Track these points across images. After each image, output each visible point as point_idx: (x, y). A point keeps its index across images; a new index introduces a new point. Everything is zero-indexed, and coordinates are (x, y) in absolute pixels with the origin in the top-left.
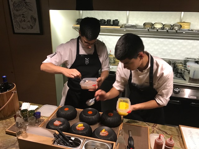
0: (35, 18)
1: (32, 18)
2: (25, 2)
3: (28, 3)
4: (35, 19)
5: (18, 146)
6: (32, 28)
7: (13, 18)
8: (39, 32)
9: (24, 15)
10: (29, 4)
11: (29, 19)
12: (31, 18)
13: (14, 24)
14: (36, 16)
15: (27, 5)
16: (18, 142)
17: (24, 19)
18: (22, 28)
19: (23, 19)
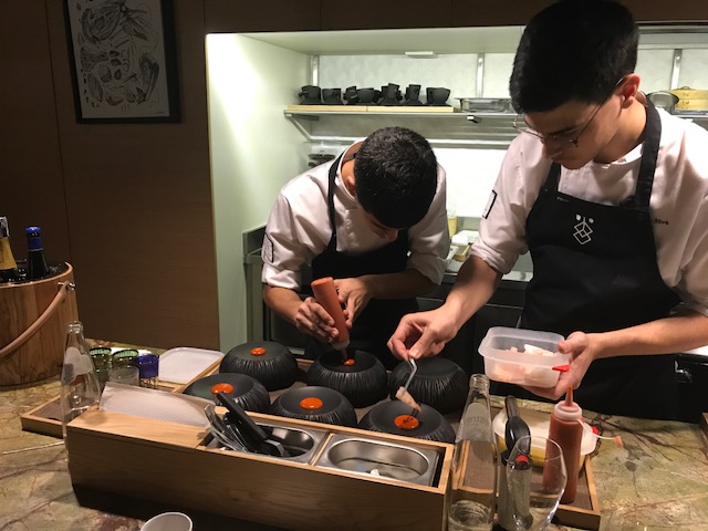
0: (153, 62)
1: (146, 64)
2: (124, 9)
3: (134, 11)
4: (155, 68)
5: (66, 467)
6: (143, 97)
7: (79, 66)
8: (167, 114)
9: (118, 54)
10: (138, 14)
11: (135, 68)
12: (142, 65)
13: (82, 87)
14: (159, 57)
15: (129, 19)
16: (66, 455)
17: (119, 67)
18: (110, 101)
19: (113, 69)
